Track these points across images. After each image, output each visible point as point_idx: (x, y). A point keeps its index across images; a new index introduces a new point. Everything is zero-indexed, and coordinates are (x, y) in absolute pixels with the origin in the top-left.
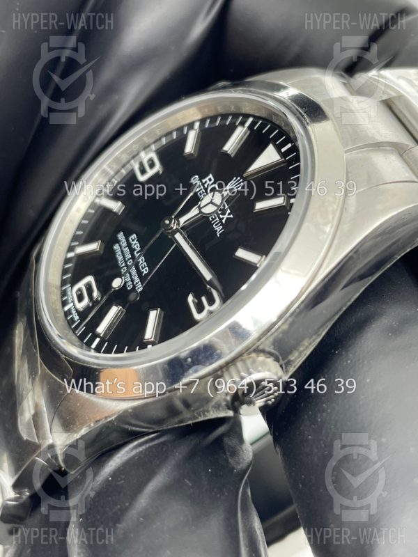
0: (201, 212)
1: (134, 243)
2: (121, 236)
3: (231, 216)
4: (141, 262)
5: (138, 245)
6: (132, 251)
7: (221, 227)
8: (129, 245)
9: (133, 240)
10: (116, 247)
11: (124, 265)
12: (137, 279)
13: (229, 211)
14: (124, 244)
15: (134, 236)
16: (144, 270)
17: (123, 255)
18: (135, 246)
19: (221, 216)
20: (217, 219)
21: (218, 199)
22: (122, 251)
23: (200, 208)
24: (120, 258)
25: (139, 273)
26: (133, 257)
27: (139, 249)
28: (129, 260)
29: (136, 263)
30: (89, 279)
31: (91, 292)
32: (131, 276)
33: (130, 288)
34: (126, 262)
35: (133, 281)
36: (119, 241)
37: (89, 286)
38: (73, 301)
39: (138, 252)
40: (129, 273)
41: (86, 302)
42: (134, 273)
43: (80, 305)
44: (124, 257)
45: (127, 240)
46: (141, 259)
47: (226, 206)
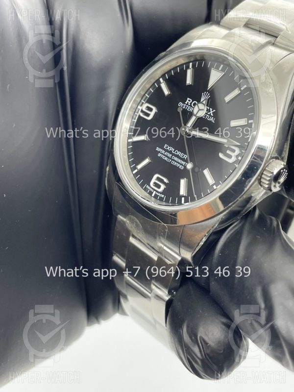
1: (168, 148)
2: (158, 149)
3: (214, 111)
4: (180, 154)
5: (171, 148)
6: (170, 152)
8: (166, 151)
9: (167, 147)
10: (159, 155)
11: (170, 160)
12: (184, 163)
13: (211, 109)
14: (163, 152)
16: (184, 157)
17: (166, 156)
19: (209, 113)
20: (207, 115)
22: (164, 155)
23: (195, 115)
24: (166, 159)
26: (173, 155)
27: (173, 150)
28: (171, 157)
29: (177, 156)
30: (156, 176)
31: (162, 181)
32: (179, 163)
33: (183, 168)
34: (171, 159)
35: (182, 164)
36: (159, 152)
37: (158, 179)
38: (154, 190)
39: (174, 151)
40: (177, 162)
41: (163, 187)
42: (179, 161)
43: (161, 190)
44: (168, 157)
45: (163, 149)
46: (178, 153)
47: (208, 108)
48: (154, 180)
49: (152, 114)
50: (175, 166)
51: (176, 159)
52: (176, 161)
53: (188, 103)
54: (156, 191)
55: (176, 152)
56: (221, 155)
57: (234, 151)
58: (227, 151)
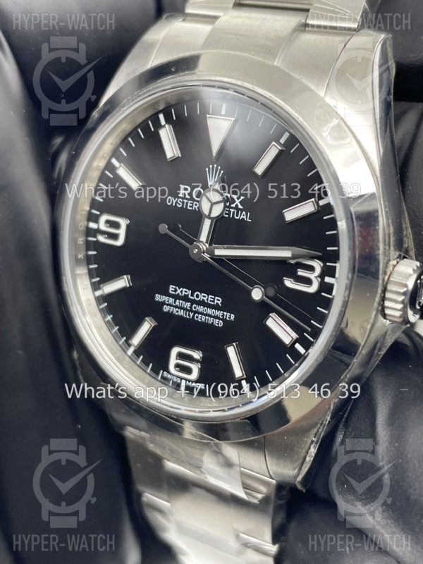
0: (212, 219)
1: (179, 291)
2: (158, 298)
4: (205, 299)
5: (184, 290)
6: (186, 299)
7: (244, 213)
8: (176, 297)
9: (176, 291)
10: (166, 309)
11: (192, 314)
12: (219, 313)
14: (171, 300)
15: (172, 288)
16: (216, 301)
17: (181, 308)
18: (184, 293)
20: (232, 210)
21: (215, 196)
22: (176, 307)
23: (209, 217)
24: (182, 313)
25: (216, 307)
26: (193, 302)
27: (190, 292)
28: (191, 307)
29: (203, 303)
30: (175, 351)
31: (190, 358)
32: (210, 316)
33: (221, 324)
34: (191, 311)
35: (217, 317)
36: (163, 303)
37: (181, 356)
38: (182, 379)
39: (192, 295)
40: (206, 315)
41: (196, 369)
42: (209, 311)
43: (195, 375)
44: (184, 309)
45: (168, 295)
46: (202, 297)
48: (173, 360)
49: (122, 232)
50: (205, 325)
51: (201, 309)
52: (202, 314)
54: (186, 380)
55: (197, 296)
56: (289, 283)
57: (312, 269)
58: (296, 272)
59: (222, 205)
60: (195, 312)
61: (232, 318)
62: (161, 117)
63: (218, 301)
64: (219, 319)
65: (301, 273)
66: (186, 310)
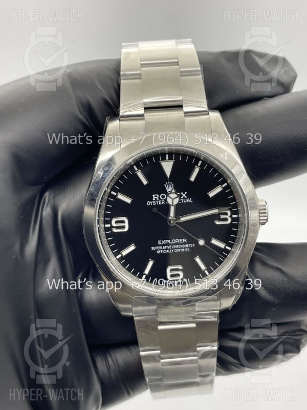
1: (164, 242)
2: (153, 248)
3: (186, 193)
4: (178, 241)
5: (166, 241)
6: (168, 244)
8: (163, 245)
9: (162, 242)
10: (158, 252)
12: (187, 246)
13: (182, 193)
14: (160, 247)
15: (159, 242)
17: (166, 249)
19: (182, 197)
20: (182, 200)
21: (173, 196)
22: (164, 250)
23: (173, 205)
24: (167, 251)
25: (185, 243)
26: (172, 245)
27: (169, 241)
28: (172, 247)
29: (177, 244)
30: (169, 269)
31: (177, 270)
32: (182, 248)
33: (189, 250)
34: (172, 249)
35: (186, 248)
36: (157, 250)
37: (172, 270)
38: (174, 280)
39: (171, 242)
40: (180, 248)
41: (181, 273)
42: (182, 246)
43: (181, 276)
44: (168, 249)
45: (159, 245)
46: (176, 241)
47: (179, 193)
48: (169, 273)
49: (126, 225)
50: (181, 252)
51: (177, 246)
52: (178, 248)
53: (156, 199)
54: (177, 280)
55: (174, 241)
56: (217, 223)
57: (226, 214)
58: (220, 217)
59: (178, 199)
60: (174, 249)
61: (194, 245)
62: (135, 167)
63: (185, 240)
64: (187, 248)
65: (222, 217)
66: (169, 249)
